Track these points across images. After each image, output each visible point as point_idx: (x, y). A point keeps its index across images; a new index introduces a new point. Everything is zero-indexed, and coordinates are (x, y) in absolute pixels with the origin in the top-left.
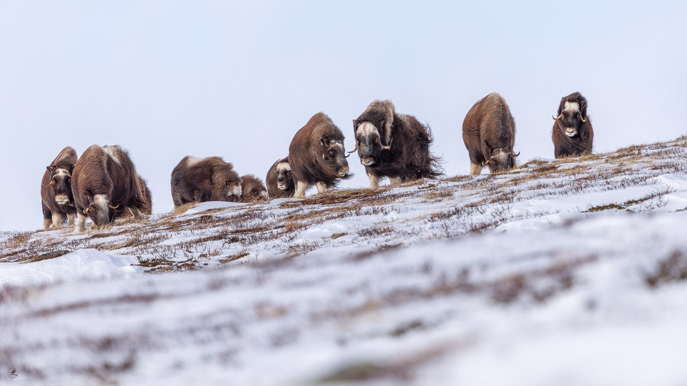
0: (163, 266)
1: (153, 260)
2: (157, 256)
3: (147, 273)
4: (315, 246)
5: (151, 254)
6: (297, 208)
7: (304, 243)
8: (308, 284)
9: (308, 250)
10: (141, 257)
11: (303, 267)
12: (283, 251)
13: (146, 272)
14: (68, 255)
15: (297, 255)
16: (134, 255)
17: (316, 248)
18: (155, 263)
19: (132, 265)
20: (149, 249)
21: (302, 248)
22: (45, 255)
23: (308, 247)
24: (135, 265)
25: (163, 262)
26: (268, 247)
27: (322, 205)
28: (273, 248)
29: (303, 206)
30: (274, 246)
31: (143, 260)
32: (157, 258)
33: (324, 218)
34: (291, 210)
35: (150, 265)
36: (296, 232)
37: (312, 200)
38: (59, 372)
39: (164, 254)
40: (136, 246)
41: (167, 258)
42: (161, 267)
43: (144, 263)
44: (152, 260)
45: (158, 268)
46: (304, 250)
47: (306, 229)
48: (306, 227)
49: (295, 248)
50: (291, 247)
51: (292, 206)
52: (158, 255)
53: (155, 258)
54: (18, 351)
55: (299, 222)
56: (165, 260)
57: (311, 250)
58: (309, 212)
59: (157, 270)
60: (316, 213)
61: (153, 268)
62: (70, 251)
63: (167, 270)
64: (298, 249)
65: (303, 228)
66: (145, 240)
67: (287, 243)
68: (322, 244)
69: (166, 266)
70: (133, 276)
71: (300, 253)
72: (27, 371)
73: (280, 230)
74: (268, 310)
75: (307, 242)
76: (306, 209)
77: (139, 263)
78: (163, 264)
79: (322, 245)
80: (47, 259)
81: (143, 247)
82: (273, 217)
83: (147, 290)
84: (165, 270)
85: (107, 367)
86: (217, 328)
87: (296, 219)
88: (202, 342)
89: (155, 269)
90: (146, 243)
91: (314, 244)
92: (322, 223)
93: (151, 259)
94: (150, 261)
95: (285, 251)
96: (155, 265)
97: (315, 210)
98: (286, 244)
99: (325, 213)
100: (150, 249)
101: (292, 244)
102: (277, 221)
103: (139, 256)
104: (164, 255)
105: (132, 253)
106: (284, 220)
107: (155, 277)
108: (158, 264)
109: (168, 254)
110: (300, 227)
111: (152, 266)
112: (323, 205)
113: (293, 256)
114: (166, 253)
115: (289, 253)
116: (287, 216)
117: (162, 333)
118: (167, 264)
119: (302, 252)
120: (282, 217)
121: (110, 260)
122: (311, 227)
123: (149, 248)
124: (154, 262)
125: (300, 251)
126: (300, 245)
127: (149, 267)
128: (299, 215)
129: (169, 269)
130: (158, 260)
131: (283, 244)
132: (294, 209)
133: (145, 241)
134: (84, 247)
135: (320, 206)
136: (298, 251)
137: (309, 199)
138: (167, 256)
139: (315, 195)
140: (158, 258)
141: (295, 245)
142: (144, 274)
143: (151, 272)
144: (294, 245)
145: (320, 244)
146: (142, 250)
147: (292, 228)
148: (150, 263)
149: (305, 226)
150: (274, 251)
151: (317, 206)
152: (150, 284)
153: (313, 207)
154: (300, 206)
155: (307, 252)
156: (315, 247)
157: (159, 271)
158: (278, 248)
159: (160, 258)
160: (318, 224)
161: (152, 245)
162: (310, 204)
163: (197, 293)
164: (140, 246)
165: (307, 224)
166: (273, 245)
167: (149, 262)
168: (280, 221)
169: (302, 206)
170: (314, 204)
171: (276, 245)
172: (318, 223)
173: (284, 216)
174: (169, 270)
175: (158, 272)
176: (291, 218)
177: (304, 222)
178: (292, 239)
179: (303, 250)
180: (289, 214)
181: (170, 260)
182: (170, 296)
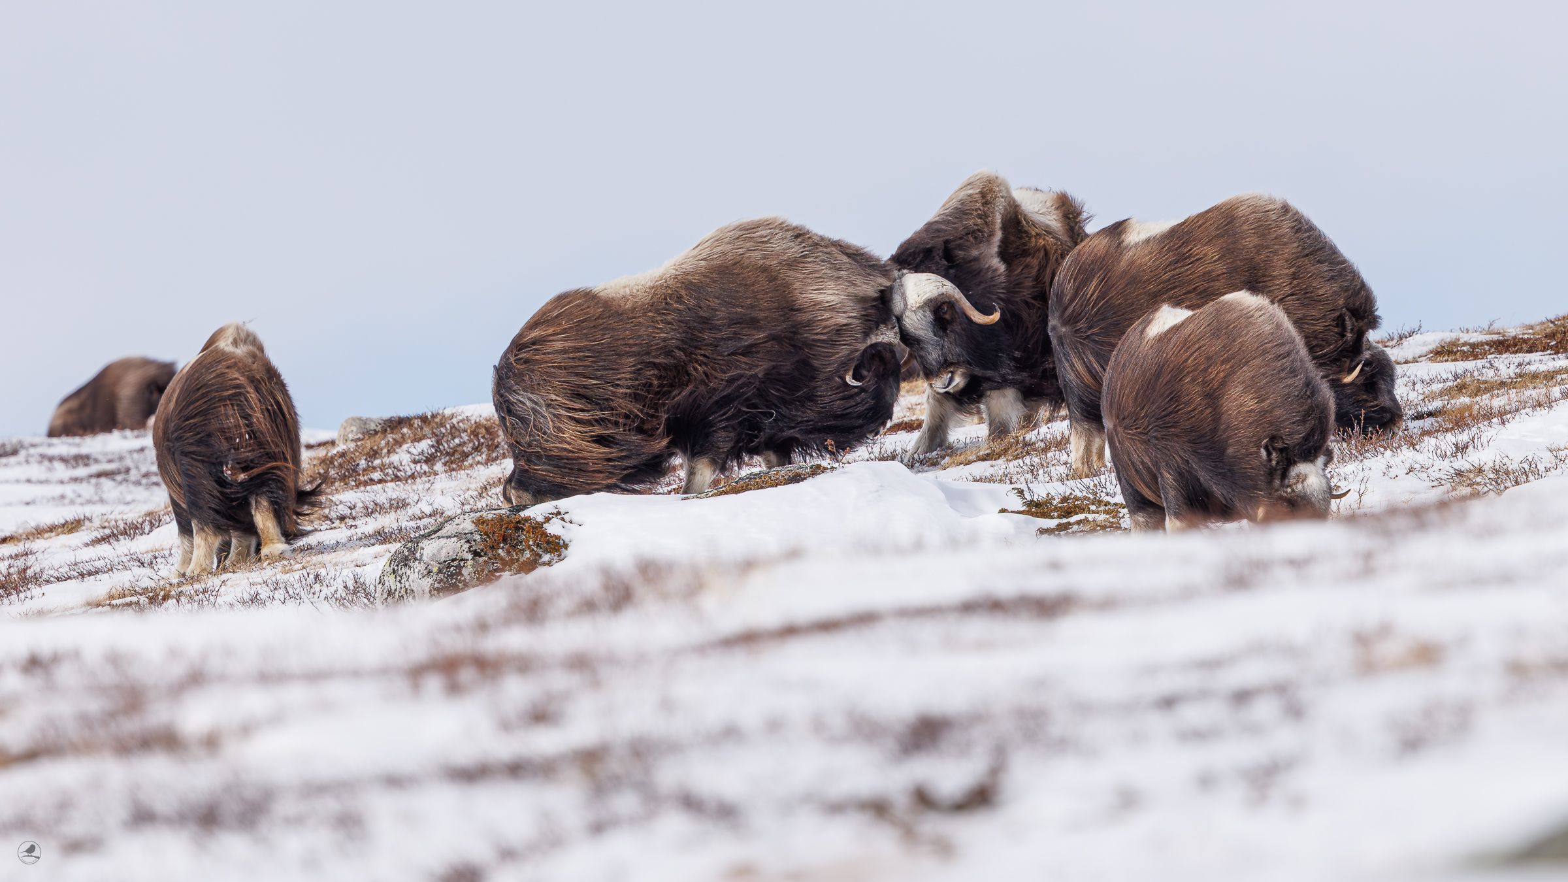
0: (1091, 517)
1: (1065, 499)
2: (1076, 489)
3: (1045, 536)
4: (1529, 471)
5: (1060, 483)
6: (1479, 361)
7: (1497, 463)
8: (1506, 578)
9: (1508, 484)
10: (1029, 488)
11: (1490, 532)
12: (1435, 484)
13: (1042, 531)
14: (820, 478)
15: (1476, 495)
16: (1011, 483)
17: (1531, 477)
18: (1069, 507)
19: (1003, 511)
20: (1052, 469)
21: (1492, 476)
22: (756, 475)
23: (1507, 473)
24: (1012, 512)
25: (1093, 508)
26: (1393, 472)
27: (1552, 356)
28: (1407, 474)
29: (1498, 356)
30: (1411, 470)
31: (1035, 499)
32: (1075, 494)
33: (1558, 395)
34: (1461, 366)
35: (1056, 514)
36: (1474, 430)
37: (1525, 341)
38: (788, 807)
39: (1096, 482)
40: (1016, 458)
41: (1103, 494)
42: (1086, 519)
43: (1037, 508)
44: (1062, 500)
45: (1079, 523)
46: (1497, 482)
47: (1503, 423)
48: (1504, 417)
49: (1472, 476)
50: (1459, 473)
51: (1465, 357)
52: (1079, 485)
53: (1071, 494)
54: (671, 747)
55: (1484, 400)
56: (1099, 502)
57: (1517, 483)
58: (1513, 375)
59: (1075, 528)
60: (1535, 376)
61: (1065, 520)
62: (829, 467)
63: (1104, 527)
64: (1479, 479)
65: (1495, 420)
66: (1042, 441)
67: (1447, 460)
68: (1549, 466)
69: (1101, 517)
70: (1006, 541)
71: (1486, 489)
72: (691, 803)
73: (1427, 423)
74: (1389, 649)
75: (1505, 460)
76: (1506, 365)
77: (1024, 508)
78: (1094, 512)
79: (1547, 470)
80: (762, 488)
81: (1037, 460)
82: (1411, 388)
83: (1045, 585)
84: (1099, 528)
85: (924, 799)
86: (1242, 697)
87: (1477, 392)
88: (1197, 736)
89: (1069, 523)
90: (1046, 450)
91: (1526, 467)
92: (1551, 407)
93: (1060, 497)
94: (1055, 503)
95: (1443, 482)
96: (1068, 513)
97: (1533, 368)
98: (1445, 464)
99: (1559, 378)
100: (1057, 467)
101: (1461, 463)
102: (1421, 397)
103: (1023, 486)
104: (1095, 485)
105: (1005, 478)
106: (1441, 394)
107: (1068, 547)
108: (1082, 510)
109: (1108, 483)
110: (1488, 416)
111: (1059, 517)
112: (1555, 356)
113: (1464, 499)
114: (1103, 481)
115: (1454, 489)
116: (1451, 384)
117: (1084, 709)
118: (1105, 512)
119: (1491, 487)
120: (1437, 387)
121: (941, 496)
122: (1517, 417)
123: (1053, 465)
124: (1065, 504)
125: (1485, 485)
126: (1486, 468)
127: (1052, 518)
128: (1485, 382)
129: (1109, 527)
130: (1077, 499)
131: (1439, 463)
132: (1470, 365)
133: (1042, 445)
134: (867, 456)
135: (1547, 357)
136: (1478, 484)
137: (1515, 338)
138: (1104, 490)
139: (1532, 327)
140: (1079, 494)
141: (1472, 468)
142: (1039, 537)
143: (1057, 532)
144: (1467, 466)
145: (1541, 467)
146: (1032, 471)
147: (1463, 419)
148: (1056, 508)
149: (1503, 415)
150: (1412, 482)
151: (1538, 358)
152: (1055, 566)
153: (1527, 360)
154: (1489, 357)
155: (1506, 488)
156: (1527, 476)
157: (1082, 531)
158: (1424, 475)
159: (1085, 494)
160: (1538, 409)
161: (1064, 457)
162: (1520, 351)
163: (1187, 594)
164: (1027, 460)
165: (1507, 408)
166: (1408, 466)
167: (1051, 504)
168: (1432, 397)
169: (1493, 356)
170: (1530, 351)
171: (1417, 466)
172: (1540, 405)
173: (1442, 385)
174: (1109, 529)
175: (1079, 534)
176: (1461, 388)
177: (1498, 402)
178: (1461, 449)
179: (1493, 483)
180: (1456, 377)
181: (1113, 501)
182: (1108, 604)
